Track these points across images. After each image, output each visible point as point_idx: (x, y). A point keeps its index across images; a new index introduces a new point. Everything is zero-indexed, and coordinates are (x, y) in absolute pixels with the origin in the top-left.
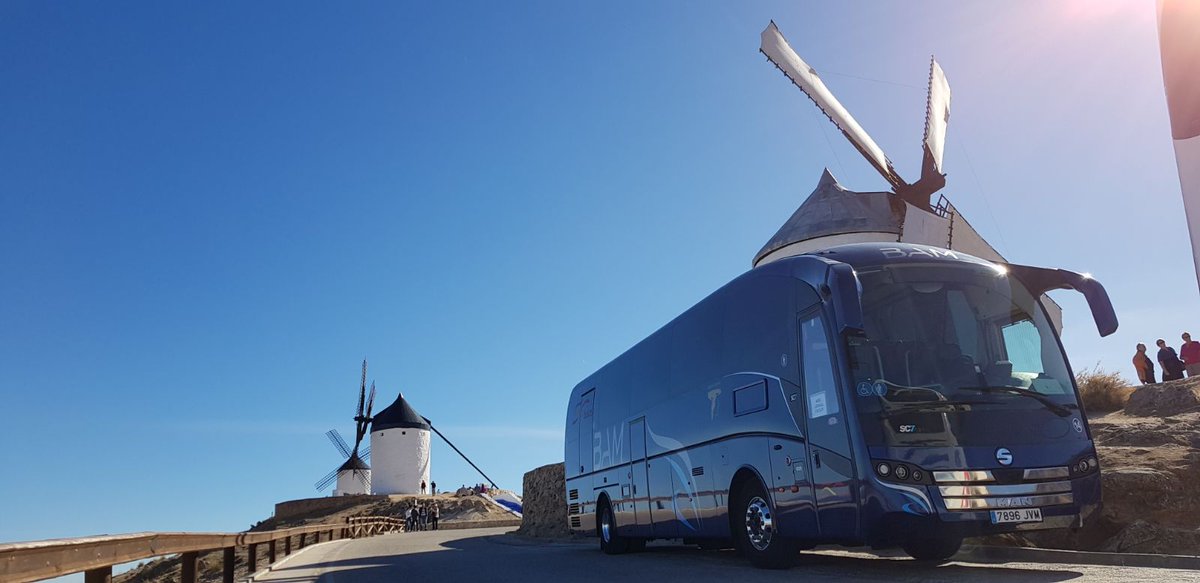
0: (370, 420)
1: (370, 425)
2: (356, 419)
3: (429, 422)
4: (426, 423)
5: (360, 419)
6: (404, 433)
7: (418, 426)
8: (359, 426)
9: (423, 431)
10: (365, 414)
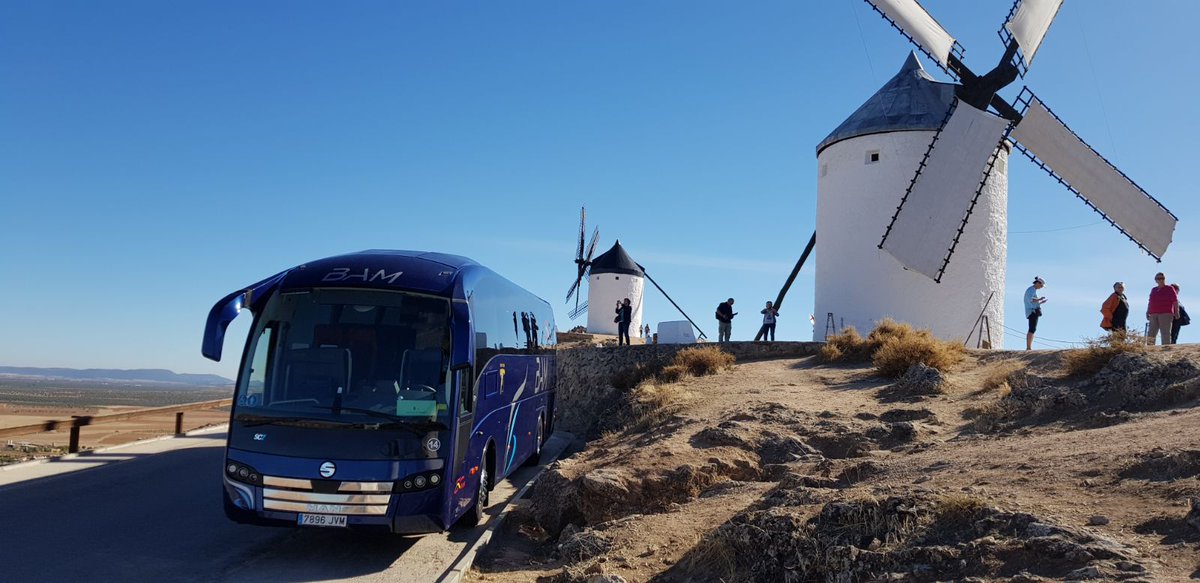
0: (589, 263)
1: (588, 268)
2: (577, 261)
3: (643, 269)
4: (639, 270)
5: (580, 262)
6: (617, 278)
7: (632, 272)
8: (580, 267)
9: (635, 277)
10: (585, 258)
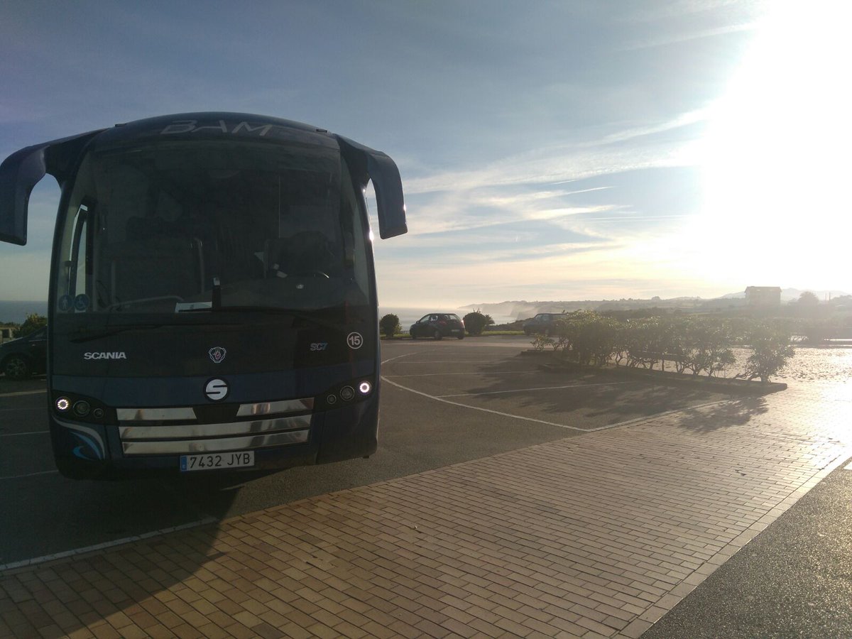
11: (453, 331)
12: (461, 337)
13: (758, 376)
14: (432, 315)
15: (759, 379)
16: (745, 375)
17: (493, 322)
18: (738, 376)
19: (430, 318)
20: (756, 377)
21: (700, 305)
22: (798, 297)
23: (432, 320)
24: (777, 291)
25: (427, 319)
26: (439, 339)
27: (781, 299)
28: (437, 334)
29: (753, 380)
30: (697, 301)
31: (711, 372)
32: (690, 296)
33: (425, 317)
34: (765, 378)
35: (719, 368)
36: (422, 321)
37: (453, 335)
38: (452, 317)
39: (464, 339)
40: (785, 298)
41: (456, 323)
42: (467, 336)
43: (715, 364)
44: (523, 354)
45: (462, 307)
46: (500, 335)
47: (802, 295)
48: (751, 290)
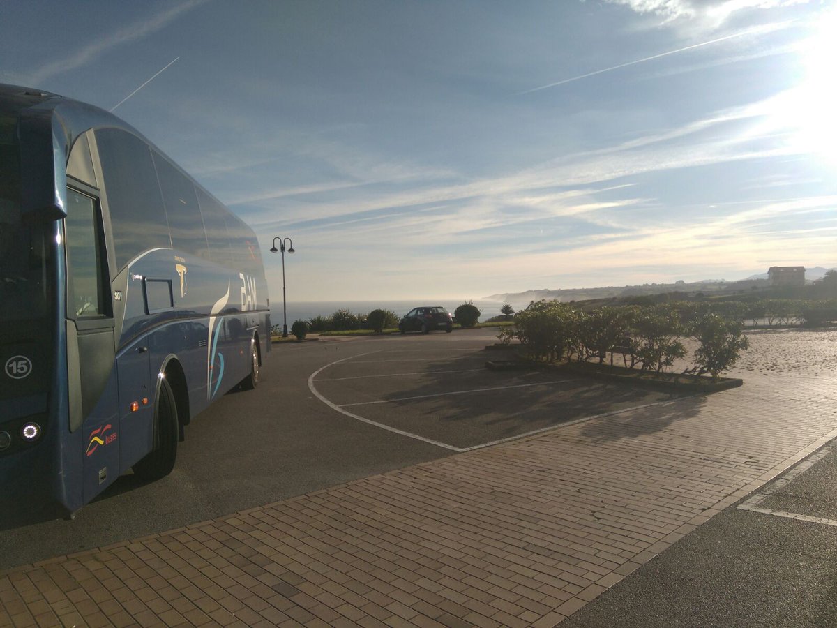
11: (440, 324)
12: (448, 329)
13: (707, 371)
14: (418, 309)
15: (709, 375)
16: (694, 370)
17: (513, 312)
18: (686, 371)
19: (417, 312)
20: (705, 372)
21: (726, 287)
22: (823, 275)
23: (419, 313)
24: (801, 270)
25: (414, 313)
26: (426, 333)
27: (806, 278)
28: (424, 328)
29: (702, 375)
30: (721, 283)
31: (660, 367)
32: (715, 279)
33: (412, 311)
34: (715, 373)
35: (668, 363)
36: (411, 315)
37: (441, 328)
38: (440, 311)
39: (453, 332)
40: (810, 277)
41: (444, 316)
42: (457, 328)
43: (663, 359)
44: (488, 348)
45: (483, 298)
46: (493, 326)
47: (827, 274)
48: (774, 271)
